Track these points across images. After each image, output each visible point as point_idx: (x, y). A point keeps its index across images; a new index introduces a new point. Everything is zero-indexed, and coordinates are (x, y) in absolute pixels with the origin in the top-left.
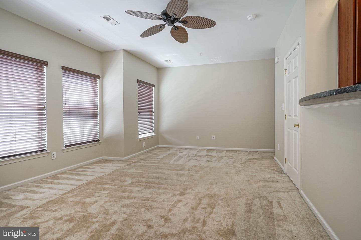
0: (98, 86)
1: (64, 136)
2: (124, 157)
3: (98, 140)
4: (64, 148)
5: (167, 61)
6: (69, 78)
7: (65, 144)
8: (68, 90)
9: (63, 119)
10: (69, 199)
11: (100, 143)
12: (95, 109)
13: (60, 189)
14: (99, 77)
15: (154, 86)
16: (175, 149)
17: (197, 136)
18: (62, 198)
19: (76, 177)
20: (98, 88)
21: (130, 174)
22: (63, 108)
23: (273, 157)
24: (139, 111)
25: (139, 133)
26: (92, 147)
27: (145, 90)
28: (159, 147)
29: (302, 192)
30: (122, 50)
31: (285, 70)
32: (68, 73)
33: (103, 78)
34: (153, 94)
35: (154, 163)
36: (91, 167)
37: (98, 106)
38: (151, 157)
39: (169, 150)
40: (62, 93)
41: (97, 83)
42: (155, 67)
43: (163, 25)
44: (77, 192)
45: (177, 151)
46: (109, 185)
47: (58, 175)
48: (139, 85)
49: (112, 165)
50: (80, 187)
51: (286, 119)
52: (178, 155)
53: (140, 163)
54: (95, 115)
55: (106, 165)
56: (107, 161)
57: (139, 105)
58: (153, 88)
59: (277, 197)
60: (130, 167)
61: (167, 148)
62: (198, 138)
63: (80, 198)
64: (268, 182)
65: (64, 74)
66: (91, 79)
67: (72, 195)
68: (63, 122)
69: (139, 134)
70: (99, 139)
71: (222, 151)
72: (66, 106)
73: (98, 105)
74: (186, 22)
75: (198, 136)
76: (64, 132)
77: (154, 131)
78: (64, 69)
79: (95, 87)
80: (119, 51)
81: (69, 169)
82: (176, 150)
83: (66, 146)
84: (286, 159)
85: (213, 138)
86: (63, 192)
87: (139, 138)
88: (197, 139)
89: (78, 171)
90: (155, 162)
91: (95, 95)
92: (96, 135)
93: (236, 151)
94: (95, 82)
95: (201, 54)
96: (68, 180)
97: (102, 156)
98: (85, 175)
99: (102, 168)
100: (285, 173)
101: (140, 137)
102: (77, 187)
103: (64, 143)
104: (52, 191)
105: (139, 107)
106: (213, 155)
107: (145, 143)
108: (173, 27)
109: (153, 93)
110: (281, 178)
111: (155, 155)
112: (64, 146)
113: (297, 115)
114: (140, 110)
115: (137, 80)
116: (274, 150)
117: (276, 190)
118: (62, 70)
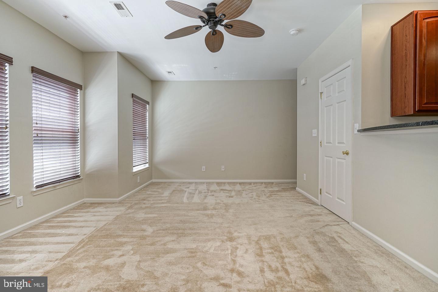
0: (78, 100)
1: (34, 172)
2: (118, 198)
3: (78, 176)
4: (35, 190)
5: (169, 72)
6: (42, 86)
7: (36, 183)
8: (40, 103)
9: (34, 146)
10: (78, 264)
11: (82, 179)
12: (74, 133)
13: (50, 252)
14: (80, 87)
15: (148, 103)
16: (178, 184)
17: (203, 167)
18: (64, 264)
19: (63, 231)
20: (79, 103)
21: (142, 220)
22: (33, 129)
23: (295, 188)
24: (133, 136)
25: (134, 164)
26: (71, 186)
27: (139, 109)
28: (153, 182)
29: (354, 223)
30: (117, 53)
31: (321, 93)
32: (40, 78)
33: (85, 89)
34: (147, 114)
35: (163, 203)
36: (76, 215)
37: (79, 128)
38: (154, 196)
39: (169, 185)
40: (32, 107)
41: (78, 95)
42: (149, 79)
43: (201, 27)
44: (81, 253)
45: (180, 186)
46: (124, 237)
47: (30, 231)
48: (134, 101)
49: (105, 210)
50: (82, 245)
51: (321, 147)
52: (186, 191)
53: (144, 204)
54: (73, 141)
55: (96, 210)
56: (93, 205)
57: (134, 127)
58: (148, 105)
59: (334, 231)
60: (133, 211)
61: (165, 183)
62: (205, 169)
63: (95, 261)
64: (311, 215)
65: (34, 78)
66: (70, 89)
67: (77, 258)
68: (33, 151)
69: (134, 167)
70: (79, 174)
71: (234, 184)
72: (37, 127)
73: (79, 126)
74: (230, 27)
75: (205, 167)
76: (35, 165)
77: (148, 162)
78: (35, 71)
79: (75, 100)
80: (112, 53)
81: (42, 221)
82: (178, 186)
83: (37, 187)
84: (321, 190)
85: (222, 168)
86: (60, 256)
87: (134, 171)
88: (203, 170)
89: (58, 223)
90: (163, 201)
91: (73, 112)
92: (75, 168)
93: (250, 184)
94: (75, 94)
95: (217, 67)
96: (52, 237)
97: (83, 198)
98: (75, 227)
99: (95, 216)
100: (319, 204)
101: (135, 169)
102: (78, 246)
103: (34, 182)
104: (39, 256)
105: (133, 131)
106: (229, 189)
107: (140, 177)
108: (212, 31)
109: (148, 112)
110: (320, 211)
111: (156, 193)
112: (35, 186)
113: (344, 142)
114: (134, 134)
115: (132, 94)
116: (296, 180)
117: (326, 224)
118: (32, 73)
